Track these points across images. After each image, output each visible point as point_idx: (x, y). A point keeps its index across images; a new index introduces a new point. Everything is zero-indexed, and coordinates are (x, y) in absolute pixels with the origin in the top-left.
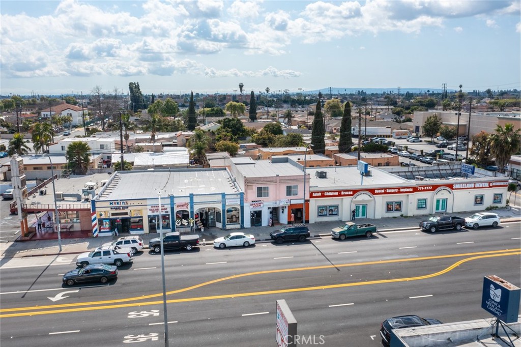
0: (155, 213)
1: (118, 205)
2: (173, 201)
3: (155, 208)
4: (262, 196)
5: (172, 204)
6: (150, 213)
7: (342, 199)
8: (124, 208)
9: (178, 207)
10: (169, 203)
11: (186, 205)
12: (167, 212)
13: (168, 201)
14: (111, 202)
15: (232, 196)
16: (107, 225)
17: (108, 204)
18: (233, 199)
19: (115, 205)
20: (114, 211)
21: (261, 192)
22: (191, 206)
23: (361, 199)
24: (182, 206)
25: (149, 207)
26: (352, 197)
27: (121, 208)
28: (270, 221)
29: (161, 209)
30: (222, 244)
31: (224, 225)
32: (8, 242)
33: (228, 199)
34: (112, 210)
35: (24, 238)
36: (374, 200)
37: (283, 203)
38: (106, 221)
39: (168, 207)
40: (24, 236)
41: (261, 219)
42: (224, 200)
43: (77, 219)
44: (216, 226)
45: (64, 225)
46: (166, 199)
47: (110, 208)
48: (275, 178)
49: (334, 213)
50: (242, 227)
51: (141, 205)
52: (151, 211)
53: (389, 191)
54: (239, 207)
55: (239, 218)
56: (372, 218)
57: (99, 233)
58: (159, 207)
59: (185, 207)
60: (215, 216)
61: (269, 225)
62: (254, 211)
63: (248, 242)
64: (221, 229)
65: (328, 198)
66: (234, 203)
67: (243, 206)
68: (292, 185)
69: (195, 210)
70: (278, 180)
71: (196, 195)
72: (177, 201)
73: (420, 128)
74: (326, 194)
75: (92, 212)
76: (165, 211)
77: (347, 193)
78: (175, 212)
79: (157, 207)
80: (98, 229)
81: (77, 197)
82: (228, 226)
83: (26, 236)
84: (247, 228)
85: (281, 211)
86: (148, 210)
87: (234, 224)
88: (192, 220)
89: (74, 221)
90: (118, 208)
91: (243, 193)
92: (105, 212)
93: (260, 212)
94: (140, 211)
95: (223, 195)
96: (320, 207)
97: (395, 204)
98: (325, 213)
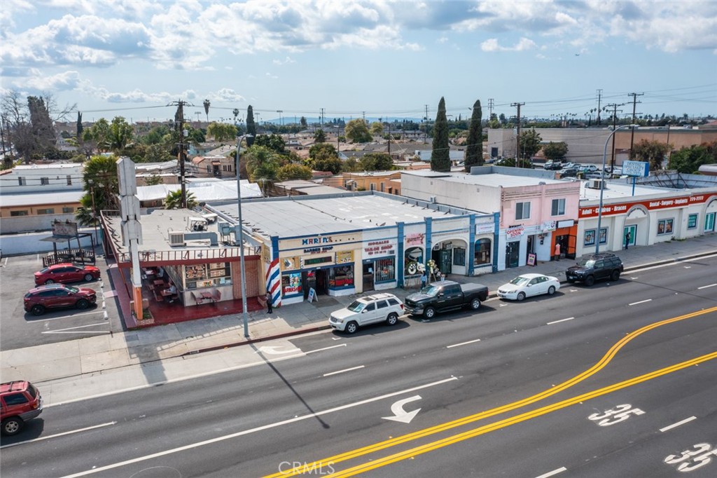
0: (374, 256)
1: (316, 245)
2: (403, 233)
3: (373, 247)
4: (521, 218)
5: (400, 236)
6: (366, 256)
7: (615, 217)
8: (325, 249)
9: (408, 241)
10: (396, 235)
11: (420, 237)
12: (392, 252)
13: (394, 233)
14: (305, 239)
15: (484, 218)
16: (295, 283)
17: (299, 243)
18: (486, 223)
19: (311, 245)
20: (310, 256)
21: (520, 211)
22: (427, 239)
23: (634, 218)
24: (415, 239)
25: (365, 245)
26: (626, 214)
27: (321, 248)
28: (530, 258)
29: (382, 248)
30: (521, 293)
31: (471, 268)
32: (111, 333)
33: (479, 224)
34: (306, 254)
35: (143, 323)
36: (649, 218)
37: (548, 227)
38: (295, 275)
39: (394, 244)
40: (142, 318)
41: (518, 255)
42: (473, 227)
43: (226, 279)
44: (452, 272)
45: (203, 291)
46: (391, 229)
47: (303, 250)
48: (539, 189)
49: (602, 240)
50: (495, 271)
51: (353, 241)
52: (368, 253)
53: (664, 203)
54: (492, 238)
55: (489, 256)
56: (644, 244)
57: (282, 298)
58: (380, 243)
59: (419, 242)
60: (451, 255)
61: (527, 264)
62: (510, 243)
63: (553, 287)
64: (465, 276)
65: (598, 217)
66: (486, 231)
67: (498, 235)
68: (559, 198)
69: (433, 246)
70: (544, 191)
71: (435, 220)
72: (408, 232)
73: (500, 150)
74: (597, 211)
75: (272, 260)
76: (390, 250)
77: (620, 208)
78: (404, 250)
79: (377, 243)
80: (281, 293)
81: (209, 240)
82: (475, 270)
83: (145, 318)
84: (501, 271)
85: (538, 241)
86: (363, 250)
87: (484, 266)
88: (432, 263)
89: (221, 282)
90: (316, 250)
91: (499, 213)
92: (293, 259)
93: (518, 243)
94: (350, 253)
95: (473, 218)
96: (586, 232)
97: (666, 223)
98: (591, 241)
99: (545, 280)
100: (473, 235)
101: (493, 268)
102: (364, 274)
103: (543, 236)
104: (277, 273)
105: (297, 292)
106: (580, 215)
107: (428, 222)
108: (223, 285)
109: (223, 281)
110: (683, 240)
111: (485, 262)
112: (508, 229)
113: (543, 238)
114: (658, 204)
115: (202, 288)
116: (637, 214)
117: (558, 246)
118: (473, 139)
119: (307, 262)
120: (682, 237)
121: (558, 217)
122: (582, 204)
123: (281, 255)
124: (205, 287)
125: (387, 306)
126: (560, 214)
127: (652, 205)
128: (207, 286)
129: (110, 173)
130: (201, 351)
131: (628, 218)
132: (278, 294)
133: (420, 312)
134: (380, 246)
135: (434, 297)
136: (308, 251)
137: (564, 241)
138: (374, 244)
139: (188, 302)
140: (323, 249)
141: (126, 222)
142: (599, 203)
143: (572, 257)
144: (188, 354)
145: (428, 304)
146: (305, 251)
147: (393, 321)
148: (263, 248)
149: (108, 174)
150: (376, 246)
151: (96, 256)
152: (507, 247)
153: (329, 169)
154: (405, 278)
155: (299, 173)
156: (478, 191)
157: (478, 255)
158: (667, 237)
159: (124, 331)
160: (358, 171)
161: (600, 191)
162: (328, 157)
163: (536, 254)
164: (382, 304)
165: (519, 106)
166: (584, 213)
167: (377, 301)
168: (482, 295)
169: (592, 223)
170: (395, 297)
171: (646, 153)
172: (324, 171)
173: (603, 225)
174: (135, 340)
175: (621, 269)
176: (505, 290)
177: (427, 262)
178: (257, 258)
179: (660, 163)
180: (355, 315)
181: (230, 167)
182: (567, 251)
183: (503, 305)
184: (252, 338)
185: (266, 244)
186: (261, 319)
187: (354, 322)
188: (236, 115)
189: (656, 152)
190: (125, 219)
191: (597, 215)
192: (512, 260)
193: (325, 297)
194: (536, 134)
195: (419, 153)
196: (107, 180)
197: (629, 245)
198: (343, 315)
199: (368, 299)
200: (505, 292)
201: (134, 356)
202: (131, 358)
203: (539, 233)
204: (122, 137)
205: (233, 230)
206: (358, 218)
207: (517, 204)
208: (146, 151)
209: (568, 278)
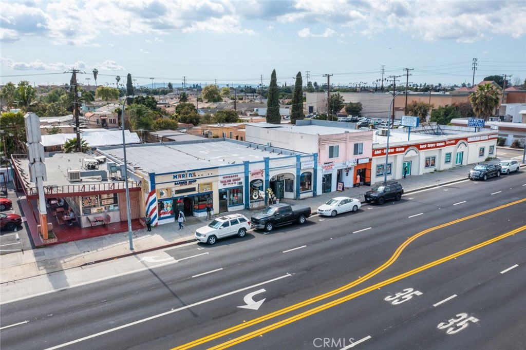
0: (228, 186)
1: (184, 179)
2: (248, 169)
3: (226, 179)
4: (332, 157)
5: (246, 171)
6: (221, 186)
8: (191, 182)
9: (252, 175)
10: (244, 171)
12: (241, 183)
13: (242, 169)
14: (175, 175)
15: (306, 157)
17: (170, 178)
19: (180, 179)
21: (332, 152)
22: (266, 173)
23: (410, 156)
24: (257, 173)
25: (221, 178)
27: (188, 181)
28: (339, 185)
29: (234, 180)
30: (333, 211)
31: (298, 194)
32: (23, 250)
33: (303, 162)
34: (176, 185)
35: (49, 242)
36: (419, 155)
37: (351, 163)
38: (168, 202)
39: (242, 178)
40: (47, 238)
41: (331, 184)
42: (299, 164)
43: (114, 206)
44: (285, 197)
45: (97, 215)
46: (239, 166)
47: (174, 183)
48: (345, 136)
49: (389, 172)
50: (315, 195)
51: (212, 175)
52: (222, 184)
53: (429, 146)
54: (312, 171)
55: (311, 184)
56: (416, 174)
57: (159, 220)
58: (232, 177)
59: (260, 175)
60: (283, 185)
61: (337, 190)
62: (325, 175)
63: (356, 206)
64: (294, 199)
65: (385, 156)
66: (308, 166)
67: (316, 170)
68: (358, 142)
69: (270, 178)
70: (348, 137)
71: (271, 159)
72: (252, 168)
73: (315, 108)
74: (385, 151)
75: (150, 191)
76: (239, 181)
77: (400, 149)
78: (250, 181)
79: (229, 177)
80: (158, 215)
81: (100, 176)
82: (301, 195)
83: (50, 238)
84: (319, 196)
85: (344, 173)
86: (219, 182)
87: (307, 192)
88: (270, 190)
89: (110, 209)
90: (184, 183)
91: (317, 154)
92: (167, 189)
93: (330, 175)
94: (210, 184)
95: (298, 157)
96: (378, 166)
97: (431, 159)
98: (381, 173)
99: (350, 201)
100: (299, 169)
101: (314, 194)
102: (220, 200)
103: (348, 169)
104: (154, 200)
105: (169, 215)
106: (374, 155)
107: (267, 160)
108: (112, 211)
109: (112, 207)
110: (442, 171)
111: (308, 189)
112: (324, 165)
113: (348, 171)
114: (425, 146)
115: (96, 213)
116: (411, 153)
117: (359, 176)
118: (296, 100)
119: (178, 192)
120: (442, 169)
121: (358, 156)
122: (375, 147)
123: (157, 187)
124: (98, 213)
125: (238, 223)
126: (359, 154)
127: (421, 147)
128: (100, 212)
129: (19, 125)
130: (96, 262)
131: (405, 156)
132: (156, 216)
133: (263, 227)
134: (232, 179)
135: (272, 216)
136: (178, 184)
137: (362, 173)
138: (227, 177)
139: (84, 224)
140: (189, 182)
141: (33, 163)
142: (386, 146)
143: (368, 184)
144: (86, 264)
145: (268, 221)
146: (175, 184)
147: (242, 234)
148: (143, 182)
149: (17, 126)
150: (228, 179)
151: (8, 190)
152: (323, 178)
153: (191, 122)
154: (251, 202)
155: (169, 125)
156: (302, 137)
157: (303, 184)
158: (432, 169)
159: (33, 249)
160: (212, 123)
161: (387, 137)
162: (190, 113)
163: (343, 183)
164: (234, 222)
165: (329, 76)
166: (376, 153)
167: (231, 219)
168: (307, 213)
169: (382, 160)
170: (244, 217)
171: (415, 111)
172: (187, 123)
173: (389, 162)
174: (42, 255)
175: (402, 192)
176: (323, 210)
177: (266, 190)
178: (138, 189)
179: (425, 118)
180: (215, 231)
181: (114, 120)
182: (364, 180)
183: (321, 220)
184: (136, 250)
185: (145, 179)
186: (142, 236)
187: (214, 236)
188: (118, 81)
189: (422, 110)
190: (32, 161)
191: (385, 154)
192: (326, 188)
193: (191, 218)
194: (340, 97)
195: (257, 110)
196: (16, 130)
197: (407, 175)
198: (206, 231)
199: (224, 219)
200: (322, 211)
201: (42, 268)
202: (39, 270)
203: (345, 167)
204: (27, 97)
205: (119, 169)
206: (214, 158)
207: (330, 147)
208: (47, 108)
209: (366, 199)
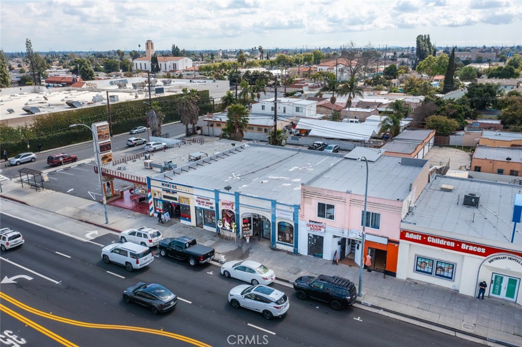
0: (201, 206)
4: (324, 217)
5: (217, 199)
7: (464, 256)
8: (174, 192)
11: (231, 204)
13: (213, 195)
14: (163, 183)
15: (284, 206)
16: (161, 206)
17: (160, 184)
18: (285, 210)
19: (166, 187)
20: (166, 194)
22: (236, 207)
24: (227, 204)
25: (195, 197)
26: (484, 258)
31: (273, 242)
33: (279, 209)
34: (164, 192)
38: (160, 202)
41: (322, 248)
42: (274, 210)
46: (211, 192)
47: (162, 189)
49: (447, 274)
50: (296, 253)
52: (198, 203)
55: (293, 238)
57: (154, 212)
59: (230, 207)
62: (312, 235)
66: (285, 217)
68: (371, 211)
69: (241, 214)
71: (242, 195)
72: (222, 198)
74: (430, 240)
76: (211, 206)
77: (473, 249)
78: (220, 209)
79: (202, 199)
82: (278, 245)
86: (195, 201)
87: (287, 245)
88: (234, 225)
90: (169, 191)
91: (298, 206)
92: (158, 192)
93: (322, 238)
94: (187, 199)
95: (274, 203)
96: (418, 257)
98: (427, 270)
100: (274, 217)
104: (150, 197)
106: (403, 235)
107: (236, 195)
111: (289, 242)
112: (309, 223)
113: (359, 244)
116: (509, 265)
117: (369, 257)
119: (165, 197)
122: (405, 227)
126: (373, 227)
132: (152, 209)
134: (205, 201)
187: (124, 238)
191: (432, 244)
192: (315, 250)
207: (319, 204)
